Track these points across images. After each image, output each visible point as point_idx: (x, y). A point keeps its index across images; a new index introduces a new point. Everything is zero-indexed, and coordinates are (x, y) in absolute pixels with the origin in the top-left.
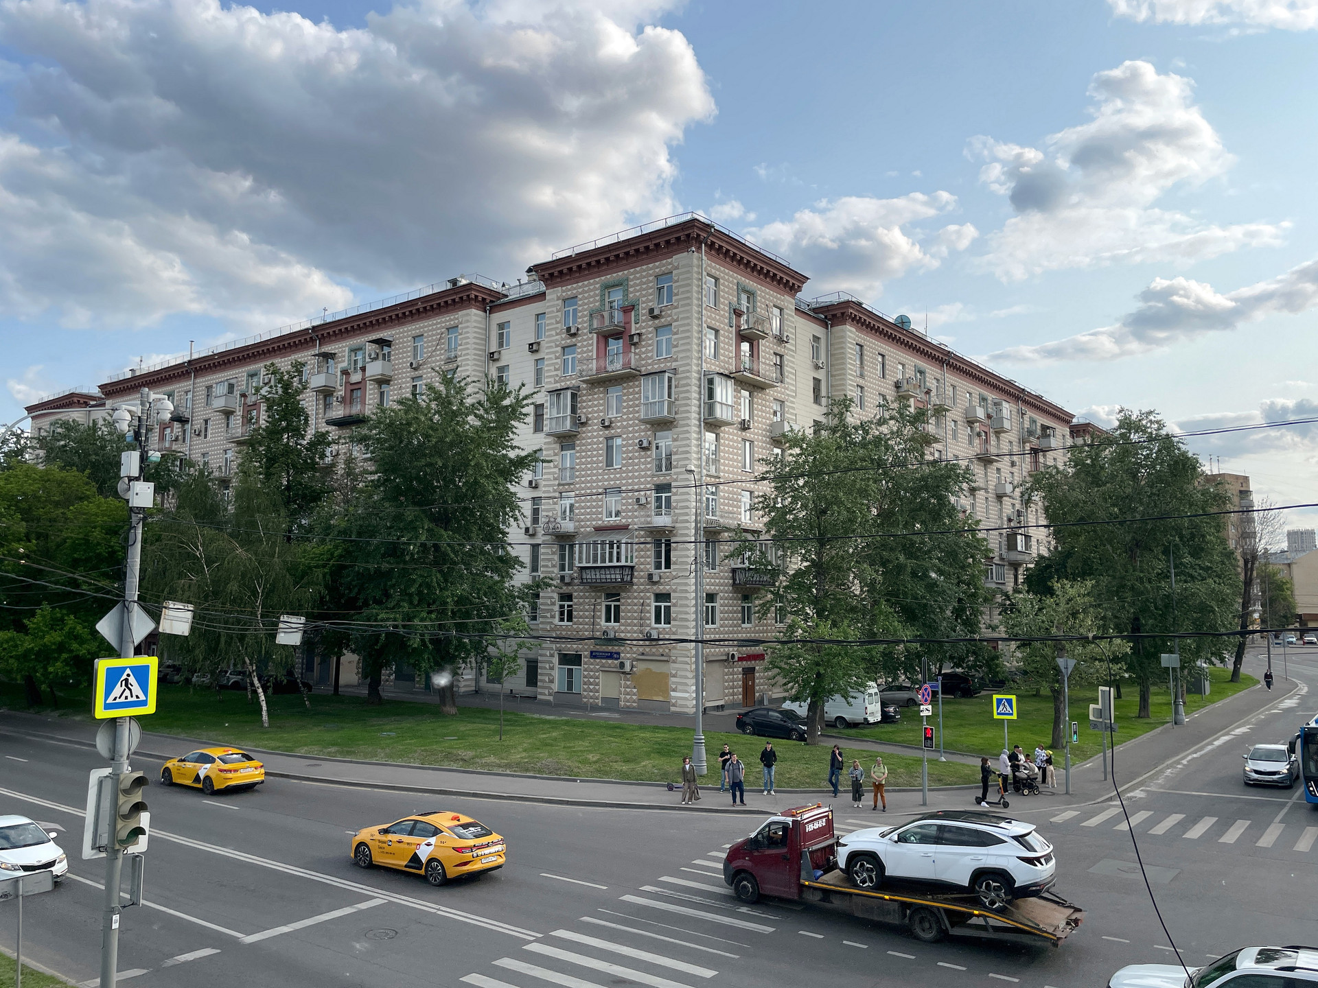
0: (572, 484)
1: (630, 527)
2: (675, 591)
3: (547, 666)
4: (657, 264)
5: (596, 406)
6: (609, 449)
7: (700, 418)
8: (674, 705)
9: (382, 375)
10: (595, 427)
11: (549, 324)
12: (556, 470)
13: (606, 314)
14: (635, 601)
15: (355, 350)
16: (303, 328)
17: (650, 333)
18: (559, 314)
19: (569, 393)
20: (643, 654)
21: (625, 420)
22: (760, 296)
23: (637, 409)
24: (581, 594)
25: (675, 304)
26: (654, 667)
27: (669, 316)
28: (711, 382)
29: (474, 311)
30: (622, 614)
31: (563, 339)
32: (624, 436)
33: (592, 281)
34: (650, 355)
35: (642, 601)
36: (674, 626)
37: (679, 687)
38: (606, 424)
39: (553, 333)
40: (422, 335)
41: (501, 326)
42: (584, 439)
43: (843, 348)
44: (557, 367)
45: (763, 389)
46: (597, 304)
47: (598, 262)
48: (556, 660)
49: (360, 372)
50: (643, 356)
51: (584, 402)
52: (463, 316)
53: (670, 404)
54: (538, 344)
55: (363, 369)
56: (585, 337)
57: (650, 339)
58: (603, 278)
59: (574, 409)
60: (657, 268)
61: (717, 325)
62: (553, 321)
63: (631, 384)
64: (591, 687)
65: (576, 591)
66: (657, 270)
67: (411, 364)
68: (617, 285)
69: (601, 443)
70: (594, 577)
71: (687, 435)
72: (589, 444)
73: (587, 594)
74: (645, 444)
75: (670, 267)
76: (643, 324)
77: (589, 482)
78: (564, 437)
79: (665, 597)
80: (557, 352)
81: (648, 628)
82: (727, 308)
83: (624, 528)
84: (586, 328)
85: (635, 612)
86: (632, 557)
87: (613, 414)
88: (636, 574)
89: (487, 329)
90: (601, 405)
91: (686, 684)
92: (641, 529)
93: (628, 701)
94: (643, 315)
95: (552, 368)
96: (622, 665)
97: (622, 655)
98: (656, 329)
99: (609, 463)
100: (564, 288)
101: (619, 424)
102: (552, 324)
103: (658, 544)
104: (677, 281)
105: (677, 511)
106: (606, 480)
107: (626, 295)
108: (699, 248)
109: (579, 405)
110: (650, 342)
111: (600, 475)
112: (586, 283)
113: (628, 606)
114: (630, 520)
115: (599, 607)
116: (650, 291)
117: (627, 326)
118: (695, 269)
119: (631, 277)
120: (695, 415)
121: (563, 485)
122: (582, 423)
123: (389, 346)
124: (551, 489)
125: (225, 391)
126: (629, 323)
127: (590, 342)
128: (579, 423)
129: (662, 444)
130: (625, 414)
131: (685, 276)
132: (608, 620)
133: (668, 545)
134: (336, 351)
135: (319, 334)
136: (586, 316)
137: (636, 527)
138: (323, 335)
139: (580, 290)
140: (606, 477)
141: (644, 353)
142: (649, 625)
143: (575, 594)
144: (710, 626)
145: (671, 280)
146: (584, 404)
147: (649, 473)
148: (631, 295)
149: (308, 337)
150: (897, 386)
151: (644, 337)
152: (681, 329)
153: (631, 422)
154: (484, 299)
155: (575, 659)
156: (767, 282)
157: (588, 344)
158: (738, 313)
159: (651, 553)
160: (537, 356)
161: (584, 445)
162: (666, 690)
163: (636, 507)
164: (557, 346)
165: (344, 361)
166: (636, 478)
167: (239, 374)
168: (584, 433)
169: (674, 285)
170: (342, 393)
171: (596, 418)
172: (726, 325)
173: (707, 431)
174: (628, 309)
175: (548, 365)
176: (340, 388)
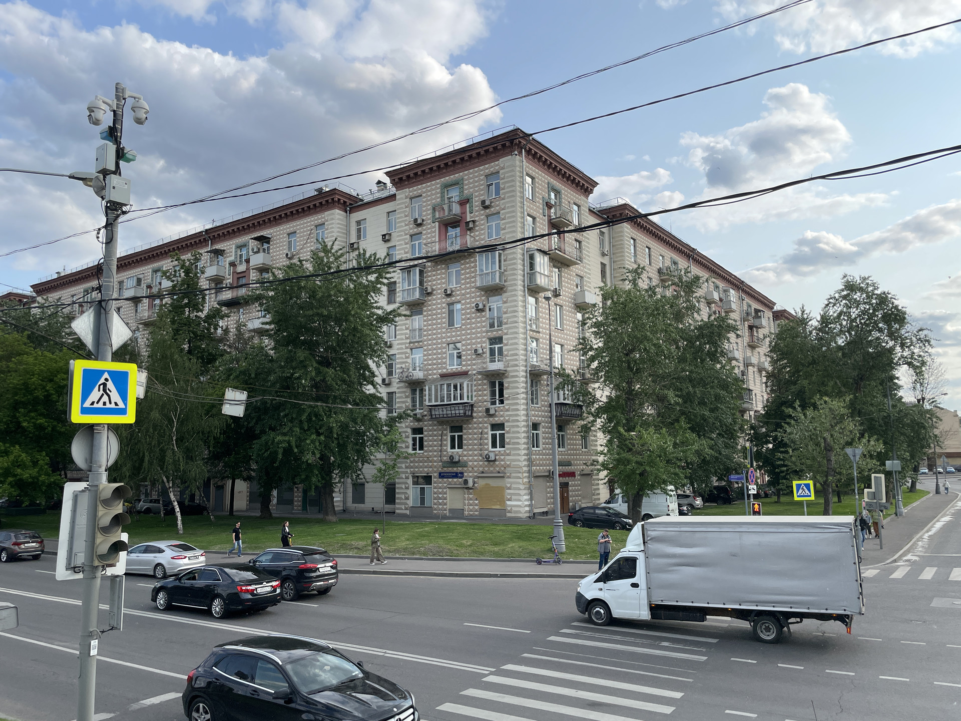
0: (421, 341)
1: (470, 372)
2: (508, 421)
3: (404, 487)
4: (487, 166)
5: (439, 279)
6: (451, 313)
7: (524, 285)
8: (509, 512)
9: (263, 264)
10: (439, 296)
11: (399, 218)
12: (408, 331)
13: (446, 207)
14: (475, 431)
15: (240, 247)
16: (198, 230)
17: (482, 220)
18: (407, 209)
19: (417, 269)
20: (483, 472)
21: (463, 289)
22: (564, 194)
23: (473, 280)
24: (430, 428)
25: (503, 196)
26: (493, 483)
27: (498, 206)
28: (532, 257)
29: (337, 211)
30: (464, 442)
31: (411, 229)
32: (463, 302)
33: (433, 182)
34: (482, 237)
35: (480, 431)
36: (508, 449)
37: (513, 497)
38: (448, 293)
39: (403, 224)
40: (295, 232)
41: (358, 223)
42: (430, 306)
43: (622, 240)
44: (406, 250)
45: (568, 266)
46: (438, 200)
47: (439, 167)
48: (410, 481)
49: (244, 264)
50: (477, 238)
51: (430, 276)
52: (328, 215)
53: (501, 274)
54: (390, 235)
55: (248, 261)
56: (429, 226)
57: (482, 225)
58: (442, 180)
59: (421, 283)
60: (487, 169)
61: (534, 214)
62: (403, 215)
63: (467, 261)
64: (440, 501)
65: (426, 426)
66: (487, 171)
67: (287, 255)
68: (454, 185)
69: (444, 308)
70: (441, 413)
71: (515, 298)
72: (434, 310)
73: (435, 428)
74: (481, 307)
75: (497, 168)
76: (477, 214)
77: (435, 339)
78: (414, 305)
79: (501, 426)
80: (406, 239)
81: (486, 452)
82: (541, 201)
83: (465, 374)
84: (429, 219)
85: (475, 439)
86: (472, 396)
87: (454, 285)
88: (475, 409)
89: (348, 226)
90: (444, 278)
91: (519, 495)
92: (479, 373)
93: (471, 511)
94: (477, 206)
95: (403, 252)
96: (466, 482)
97: (465, 474)
98: (487, 216)
99: (451, 323)
100: (411, 189)
101: (458, 293)
102: (402, 217)
103: (493, 385)
104: (503, 179)
105: (508, 358)
106: (449, 337)
107: (462, 192)
108: (520, 153)
109: (425, 280)
110: (482, 227)
111: (444, 333)
112: (429, 184)
113: (470, 435)
114: (469, 368)
115: (445, 437)
116: (482, 187)
117: (463, 215)
118: (518, 169)
119: (466, 177)
120: (520, 282)
121: (414, 343)
122: (428, 294)
123: (268, 243)
124: (404, 346)
125: (135, 284)
126: (464, 213)
127: (433, 230)
128: (427, 294)
129: (494, 306)
130: (463, 284)
131: (510, 174)
132: (453, 447)
133: (501, 385)
134: (225, 248)
135: (211, 235)
136: (429, 210)
137: (474, 372)
138: (214, 236)
139: (424, 190)
140: (449, 334)
141: (477, 236)
142: (487, 450)
143: (425, 428)
144: (535, 449)
145: (498, 178)
146: (429, 279)
147: (484, 329)
148: (466, 192)
149: (202, 238)
150: (660, 271)
151: (477, 223)
152: (507, 216)
153: (468, 291)
154: (345, 202)
155: (428, 479)
156: (568, 184)
157: (432, 232)
158: (549, 206)
159: (487, 392)
160: (389, 244)
161: (430, 310)
162: (502, 501)
163: (474, 357)
164: (406, 234)
165: (231, 256)
166: (474, 334)
167: (145, 271)
168: (430, 301)
169: (501, 182)
170: (230, 281)
171: (439, 289)
172: (540, 214)
173: (530, 295)
174: (464, 202)
175: (399, 250)
176: (228, 277)
